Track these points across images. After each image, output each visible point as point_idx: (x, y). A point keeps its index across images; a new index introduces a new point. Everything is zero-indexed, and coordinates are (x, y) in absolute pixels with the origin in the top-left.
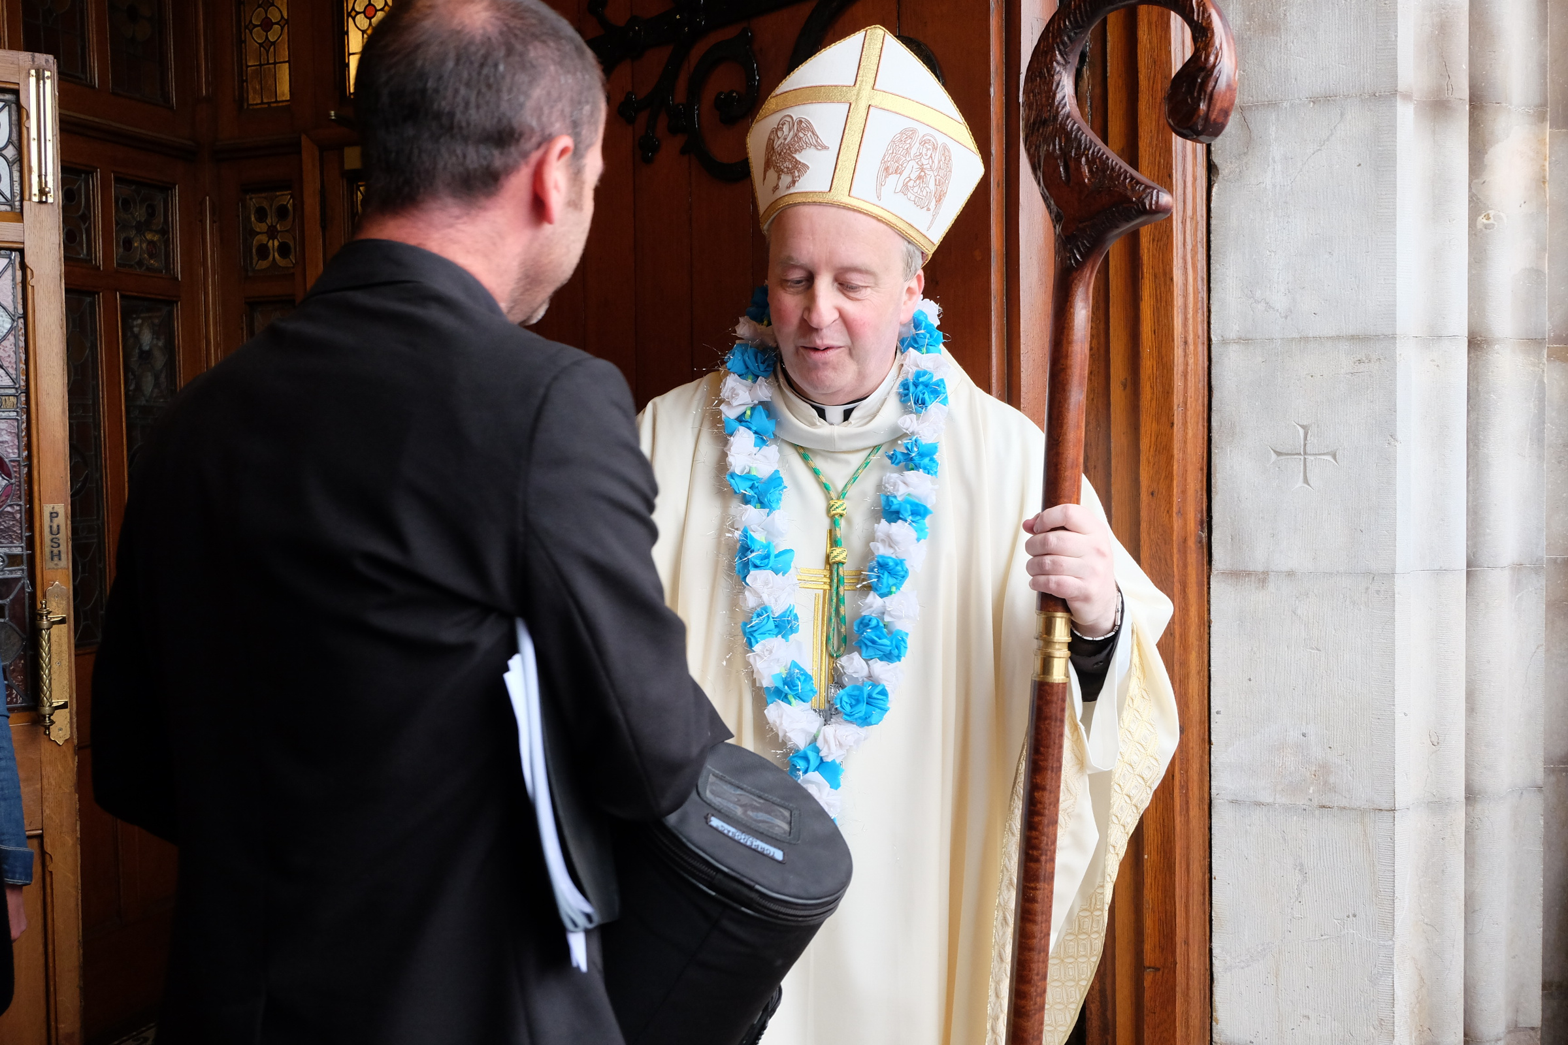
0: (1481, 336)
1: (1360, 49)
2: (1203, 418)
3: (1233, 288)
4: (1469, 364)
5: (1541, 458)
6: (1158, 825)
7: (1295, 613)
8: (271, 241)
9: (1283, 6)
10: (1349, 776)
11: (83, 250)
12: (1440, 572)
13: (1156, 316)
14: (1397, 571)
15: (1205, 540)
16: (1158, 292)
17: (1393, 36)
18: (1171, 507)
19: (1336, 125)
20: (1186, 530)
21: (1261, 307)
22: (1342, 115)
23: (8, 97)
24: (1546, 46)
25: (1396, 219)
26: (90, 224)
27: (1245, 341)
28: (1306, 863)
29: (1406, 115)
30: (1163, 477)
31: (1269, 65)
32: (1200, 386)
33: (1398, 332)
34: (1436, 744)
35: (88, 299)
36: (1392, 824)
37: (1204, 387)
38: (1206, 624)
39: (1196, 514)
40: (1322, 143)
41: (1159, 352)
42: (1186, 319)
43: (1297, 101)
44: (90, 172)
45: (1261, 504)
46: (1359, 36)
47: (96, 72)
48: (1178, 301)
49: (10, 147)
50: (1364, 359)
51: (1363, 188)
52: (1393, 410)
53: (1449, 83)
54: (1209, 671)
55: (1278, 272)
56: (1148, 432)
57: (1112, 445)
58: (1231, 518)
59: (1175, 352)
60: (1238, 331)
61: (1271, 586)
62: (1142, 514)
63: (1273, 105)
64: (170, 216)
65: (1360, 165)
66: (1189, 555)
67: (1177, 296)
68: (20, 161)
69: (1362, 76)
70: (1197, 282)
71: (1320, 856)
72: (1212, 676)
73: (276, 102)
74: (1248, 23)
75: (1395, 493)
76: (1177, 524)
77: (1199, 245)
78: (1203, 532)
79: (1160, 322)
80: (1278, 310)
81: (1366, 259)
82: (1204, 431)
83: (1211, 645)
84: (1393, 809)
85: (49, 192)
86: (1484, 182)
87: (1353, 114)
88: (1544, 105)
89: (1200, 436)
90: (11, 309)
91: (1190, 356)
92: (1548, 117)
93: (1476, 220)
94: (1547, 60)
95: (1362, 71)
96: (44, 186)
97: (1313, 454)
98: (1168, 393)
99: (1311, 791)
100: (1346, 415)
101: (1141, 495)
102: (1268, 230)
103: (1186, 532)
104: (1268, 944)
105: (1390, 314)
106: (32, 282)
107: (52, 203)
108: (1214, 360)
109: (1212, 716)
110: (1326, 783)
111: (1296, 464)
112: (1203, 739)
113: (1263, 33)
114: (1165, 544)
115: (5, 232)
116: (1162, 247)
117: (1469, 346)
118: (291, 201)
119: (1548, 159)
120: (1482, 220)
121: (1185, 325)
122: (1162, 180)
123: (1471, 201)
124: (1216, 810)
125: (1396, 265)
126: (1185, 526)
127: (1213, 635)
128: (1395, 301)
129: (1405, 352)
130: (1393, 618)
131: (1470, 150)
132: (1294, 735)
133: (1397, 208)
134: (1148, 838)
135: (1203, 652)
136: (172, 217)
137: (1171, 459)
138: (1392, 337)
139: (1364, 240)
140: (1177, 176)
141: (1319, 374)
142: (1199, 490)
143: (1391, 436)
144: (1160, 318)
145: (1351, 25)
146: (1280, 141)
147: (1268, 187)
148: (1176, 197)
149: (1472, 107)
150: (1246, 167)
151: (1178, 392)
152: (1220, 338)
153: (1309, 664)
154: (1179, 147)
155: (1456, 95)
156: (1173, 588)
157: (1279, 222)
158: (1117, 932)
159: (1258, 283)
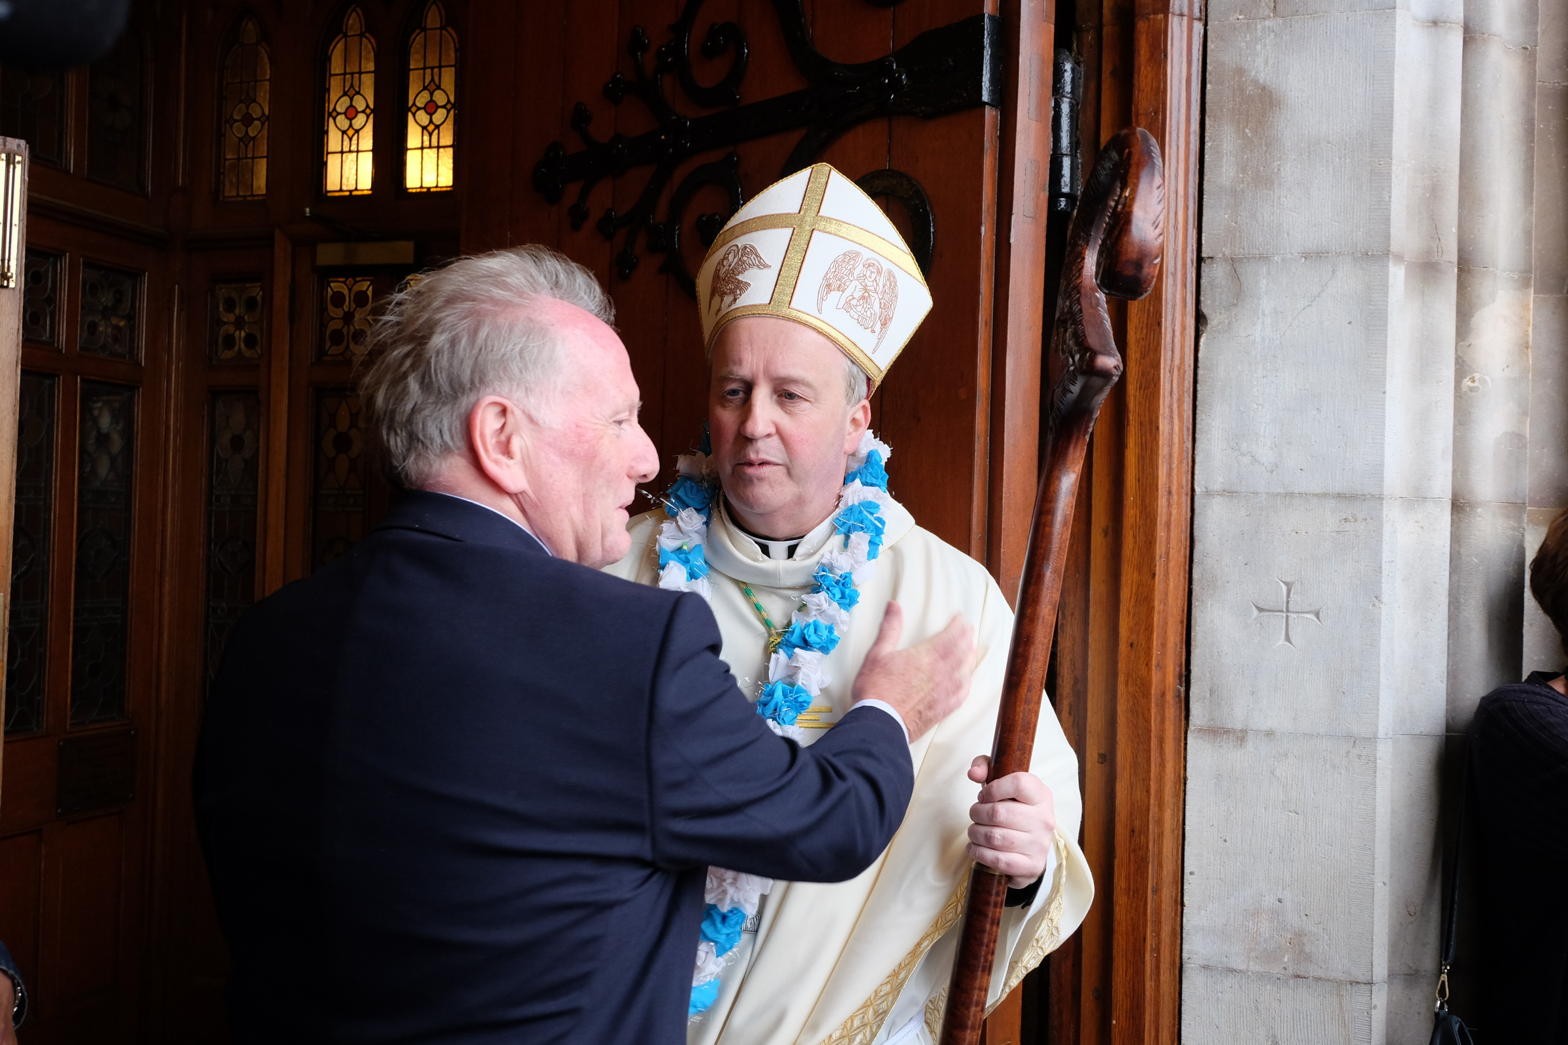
0: (1463, 499)
1: (1353, 208)
2: (1185, 570)
3: (1218, 440)
4: (1452, 526)
6: (1128, 990)
7: (1273, 774)
8: (238, 332)
9: (1277, 161)
10: (1326, 946)
11: (46, 333)
13: (1140, 465)
14: (1379, 735)
15: (1183, 695)
16: (1144, 440)
17: (1387, 197)
18: (1150, 660)
19: (1328, 282)
20: (1165, 684)
21: (1246, 460)
22: (1334, 272)
24: (1531, 213)
25: (1385, 378)
26: (55, 307)
27: (1229, 493)
28: (1279, 1034)
29: (1397, 275)
30: (1143, 628)
31: (1261, 218)
32: (1183, 537)
33: (1386, 492)
34: (1413, 914)
35: (48, 382)
36: (1369, 998)
37: (1186, 538)
38: (1182, 781)
39: (1175, 668)
40: (1313, 298)
41: (1143, 501)
42: (1170, 469)
43: (1289, 256)
44: (58, 256)
45: (1241, 660)
46: (1353, 195)
47: (72, 158)
48: (1163, 451)
50: (1350, 518)
51: (1352, 345)
52: (1378, 570)
53: (1439, 245)
54: (1184, 829)
55: (1264, 425)
56: (1130, 582)
57: (1091, 592)
58: (1208, 673)
59: (1159, 502)
60: (1223, 483)
61: (1250, 745)
62: (1119, 665)
63: (1264, 258)
64: (138, 303)
65: (1350, 323)
66: (1167, 710)
67: (1162, 445)
69: (1354, 234)
70: (1183, 432)
71: (1293, 1026)
72: (1186, 835)
73: (252, 195)
74: (1241, 176)
75: (1379, 656)
76: (1155, 677)
77: (1186, 395)
78: (1181, 686)
79: (1145, 472)
80: (1263, 464)
81: (1355, 417)
82: (1185, 585)
83: (1187, 803)
84: (1371, 982)
85: (12, 277)
86: (1470, 345)
87: (1345, 272)
88: (1528, 271)
89: (1181, 588)
91: (1173, 507)
92: (1533, 283)
93: (1461, 382)
94: (1532, 227)
95: (1355, 229)
96: (6, 271)
97: (1296, 612)
98: (1150, 543)
99: (1286, 960)
100: (1331, 574)
101: (1120, 646)
102: (1255, 383)
103: (1165, 687)
105: (1378, 473)
107: (13, 288)
108: (1197, 510)
109: (1185, 877)
110: (1301, 951)
111: (1278, 621)
112: (1176, 901)
113: (1256, 186)
114: (1143, 697)
116: (1148, 396)
117: (1452, 509)
118: (261, 293)
119: (1531, 325)
120: (1467, 383)
121: (1169, 475)
122: (1151, 328)
123: (1457, 363)
124: (1187, 975)
125: (1385, 425)
126: (1163, 679)
127: (1188, 792)
128: (1383, 461)
129: (1392, 513)
130: (1374, 784)
131: (1457, 313)
132: (1269, 901)
133: (1387, 368)
134: (1117, 1003)
135: (1178, 810)
136: (140, 303)
137: (1152, 611)
138: (1379, 498)
139: (1353, 399)
140: (1166, 323)
141: (1304, 531)
142: (1178, 643)
143: (1376, 597)
144: (1145, 467)
145: (1344, 183)
146: (1271, 295)
147: (1257, 340)
148: (1165, 345)
149: (1460, 270)
150: (1235, 318)
151: (1160, 542)
152: (1204, 490)
153: (1287, 827)
154: (1169, 296)
155: (1446, 257)
156: (1150, 744)
157: (1267, 376)
159: (1244, 436)
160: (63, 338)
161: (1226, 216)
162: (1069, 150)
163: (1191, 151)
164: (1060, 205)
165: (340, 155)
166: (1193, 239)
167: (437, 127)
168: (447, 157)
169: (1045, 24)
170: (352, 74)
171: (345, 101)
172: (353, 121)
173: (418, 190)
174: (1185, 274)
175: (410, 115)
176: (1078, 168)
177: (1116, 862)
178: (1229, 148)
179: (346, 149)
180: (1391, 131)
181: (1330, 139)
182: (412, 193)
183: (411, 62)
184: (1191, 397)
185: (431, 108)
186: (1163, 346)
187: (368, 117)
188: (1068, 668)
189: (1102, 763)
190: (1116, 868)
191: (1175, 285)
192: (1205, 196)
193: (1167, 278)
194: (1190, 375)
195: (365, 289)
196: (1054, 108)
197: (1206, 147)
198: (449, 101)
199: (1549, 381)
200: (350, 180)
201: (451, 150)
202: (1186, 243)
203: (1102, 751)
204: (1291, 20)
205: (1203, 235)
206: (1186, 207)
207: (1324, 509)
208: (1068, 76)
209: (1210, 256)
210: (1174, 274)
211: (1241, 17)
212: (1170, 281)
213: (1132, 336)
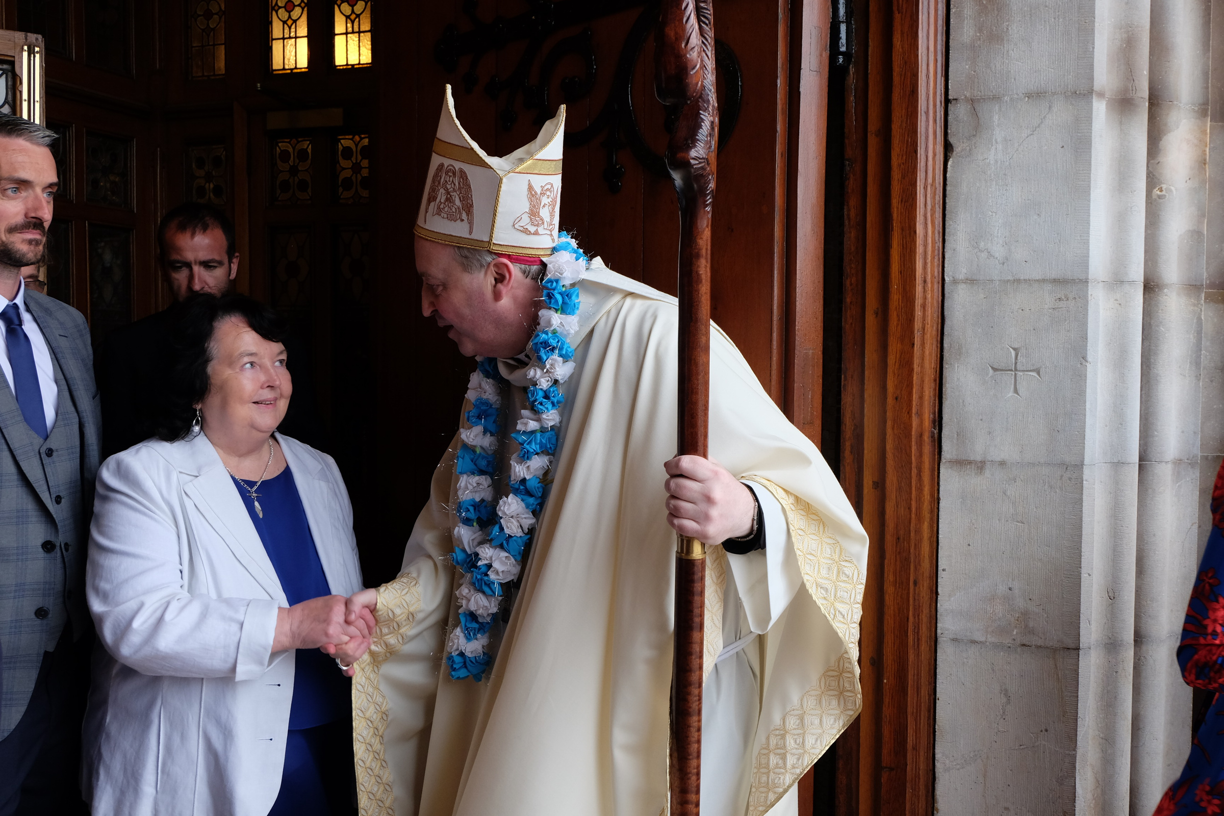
0: (1153, 282)
1: (1065, 57)
2: (937, 341)
3: (962, 240)
4: (1144, 302)
5: (1198, 377)
6: (895, 658)
7: (1005, 494)
8: (207, 184)
9: (1006, 22)
10: (1044, 622)
12: (1118, 465)
13: (902, 260)
14: (1086, 462)
15: (936, 436)
16: (904, 241)
17: (1091, 48)
18: (911, 409)
19: (1045, 116)
20: (922, 427)
21: (984, 255)
22: (1050, 107)
23: (5, 67)
24: (1208, 58)
25: (1090, 189)
26: (66, 167)
27: (971, 281)
28: (1009, 689)
29: (1100, 109)
30: (905, 386)
31: (994, 67)
32: (935, 314)
33: (1090, 277)
34: (1112, 598)
35: (63, 226)
36: (1077, 660)
37: (938, 316)
38: (936, 501)
39: (930, 415)
40: (1034, 129)
41: (904, 288)
42: (925, 263)
43: (1016, 96)
44: (67, 127)
45: (981, 409)
46: (1065, 47)
47: (74, 49)
48: (920, 249)
49: (7, 106)
50: (1063, 297)
51: (1064, 164)
52: (1084, 338)
53: (1134, 85)
54: (938, 537)
55: (997, 228)
56: (895, 349)
57: (866, 359)
58: (957, 419)
59: (917, 288)
60: (966, 274)
61: (987, 473)
62: (888, 414)
63: (996, 98)
64: (129, 162)
65: (1063, 147)
66: (924, 447)
67: (919, 245)
69: (1066, 78)
70: (935, 235)
71: (1020, 683)
72: (940, 542)
73: (214, 75)
74: (978, 34)
75: (1085, 402)
76: (915, 422)
77: (937, 206)
78: (935, 429)
79: (906, 266)
80: (997, 258)
81: (1066, 220)
82: (937, 352)
83: (940, 518)
84: (1078, 648)
86: (1159, 163)
87: (1059, 107)
88: (1206, 103)
89: (935, 355)
91: (928, 292)
92: (1209, 113)
93: (1152, 192)
94: (1209, 69)
95: (1066, 74)
97: (1022, 371)
98: (910, 320)
99: (1015, 633)
100: (1048, 341)
101: (888, 400)
102: (990, 195)
103: (922, 429)
104: (978, 751)
105: (1084, 262)
108: (947, 295)
109: (939, 573)
110: (1026, 626)
111: (1008, 378)
112: (931, 591)
113: (990, 42)
114: (906, 437)
116: (908, 207)
117: (1144, 290)
118: (224, 153)
119: (1208, 146)
120: (1156, 192)
121: (925, 268)
122: (909, 155)
123: (1148, 177)
124: (941, 646)
125: (1089, 226)
126: (921, 424)
127: (941, 509)
128: (1088, 253)
129: (1096, 294)
130: (1081, 499)
131: (1148, 137)
132: (1002, 589)
133: (1092, 181)
134: (887, 667)
135: (933, 523)
136: (131, 163)
137: (912, 372)
138: (1085, 281)
139: (1065, 206)
140: (921, 152)
141: (1028, 309)
142: (932, 396)
143: (1083, 358)
144: (906, 263)
145: (1058, 38)
146: (1002, 127)
147: (992, 162)
148: (920, 168)
149: (1151, 104)
150: (974, 146)
151: (918, 320)
152: (951, 278)
153: (1015, 533)
154: (923, 130)
155: (1139, 94)
156: (911, 473)
157: (999, 190)
158: (861, 740)
159: (982, 237)
160: (73, 192)
161: (967, 66)
162: (844, 18)
163: (939, 16)
164: (839, 61)
165: (282, 41)
166: (941, 85)
167: (358, 16)
168: (367, 41)
172: (291, 13)
173: (345, 67)
174: (935, 112)
175: (336, 7)
176: (853, 32)
177: (886, 561)
178: (969, 13)
179: (287, 36)
181: (1047, 4)
182: (340, 69)
184: (941, 208)
185: (352, 1)
186: (918, 168)
187: (303, 9)
188: (849, 418)
189: (875, 489)
190: (886, 566)
191: (927, 120)
192: (950, 52)
193: (921, 115)
194: (940, 190)
195: (305, 147)
197: (951, 13)
200: (291, 60)
201: (369, 34)
202: (936, 88)
203: (876, 481)
205: (950, 81)
206: (936, 60)
207: (1043, 291)
209: (955, 98)
210: (927, 113)
212: (924, 118)
213: (895, 162)
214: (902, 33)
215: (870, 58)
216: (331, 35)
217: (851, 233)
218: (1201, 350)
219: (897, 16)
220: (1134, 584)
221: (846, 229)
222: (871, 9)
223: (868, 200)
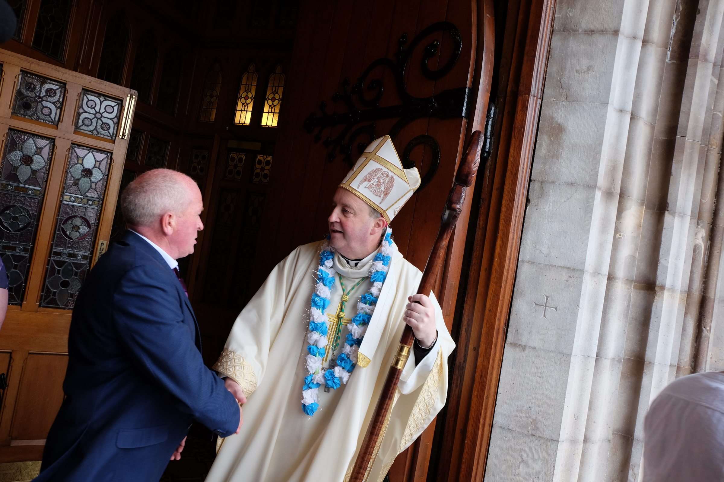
0: (612, 276)
1: (586, 170)
2: (512, 287)
3: (529, 243)
4: (607, 284)
5: (626, 322)
6: (473, 431)
7: (533, 363)
8: (198, 166)
9: (561, 150)
10: (544, 425)
12: (587, 357)
13: (501, 248)
14: (573, 353)
15: (505, 330)
17: (598, 167)
18: (496, 317)
19: (574, 194)
21: (538, 251)
22: (576, 190)
23: (119, 102)
24: (647, 181)
25: (590, 230)
27: (530, 262)
28: (523, 455)
29: (598, 195)
30: (494, 305)
31: (553, 169)
32: (513, 275)
33: (585, 269)
34: (576, 419)
36: (557, 446)
38: (501, 361)
39: (504, 321)
40: (568, 199)
41: (500, 261)
42: (511, 251)
43: (561, 183)
44: (142, 132)
45: (527, 321)
46: (586, 165)
47: (152, 101)
48: (510, 244)
49: (116, 118)
50: (572, 276)
51: (580, 217)
52: (579, 296)
53: (614, 187)
55: (546, 240)
56: (492, 289)
57: (478, 290)
58: (516, 324)
59: (506, 262)
60: (529, 258)
61: (527, 351)
62: (485, 317)
63: (553, 183)
65: (580, 209)
66: (499, 335)
67: (510, 242)
68: (118, 124)
69: (585, 179)
70: (517, 239)
71: (529, 453)
72: (500, 379)
73: (209, 121)
74: (548, 153)
75: (576, 326)
76: (497, 323)
77: (520, 226)
78: (505, 328)
79: (502, 250)
80: (544, 254)
81: (577, 242)
82: (511, 292)
83: (502, 369)
84: (558, 440)
85: (126, 135)
86: (621, 223)
87: (580, 191)
88: (644, 200)
89: (509, 293)
90: (104, 172)
91: (510, 264)
92: (645, 204)
93: (616, 235)
94: (647, 186)
95: (585, 177)
96: (124, 133)
97: (549, 307)
98: (501, 276)
99: (529, 429)
100: (563, 295)
101: (486, 310)
102: (544, 225)
103: (500, 326)
105: (583, 263)
106: (113, 164)
107: (126, 139)
108: (518, 267)
109: (498, 394)
110: (535, 426)
111: (542, 309)
112: (493, 402)
113: (553, 158)
114: (492, 329)
115: (107, 146)
116: (507, 224)
117: (608, 278)
118: (208, 154)
119: (643, 219)
120: (618, 236)
121: (511, 253)
122: (511, 201)
123: (615, 228)
124: (494, 429)
125: (588, 246)
126: (499, 324)
127: (503, 365)
128: (586, 258)
129: (587, 278)
130: (569, 371)
131: (617, 211)
132: (526, 407)
133: (591, 226)
134: (468, 436)
135: (499, 371)
136: (167, 152)
137: (498, 299)
138: (583, 271)
139: (578, 235)
140: (516, 200)
141: (555, 279)
142: (506, 312)
143: (577, 305)
145: (584, 161)
146: (553, 196)
147: (547, 210)
149: (620, 196)
150: (540, 202)
151: (504, 276)
152: (522, 260)
153: (536, 382)
154: (518, 191)
155: (616, 191)
156: (492, 346)
157: (549, 223)
158: (450, 468)
159: (538, 243)
160: (140, 160)
161: (541, 167)
162: (490, 137)
163: (532, 143)
164: (485, 155)
165: (241, 111)
166: (529, 173)
167: (275, 106)
168: (276, 117)
169: (487, 93)
170: (249, 85)
171: (245, 94)
172: (247, 101)
173: (265, 126)
174: (524, 184)
175: (266, 101)
176: (492, 143)
177: (475, 386)
178: (545, 143)
179: (243, 110)
180: (602, 145)
181: (581, 145)
182: (263, 127)
183: (269, 84)
185: (273, 100)
186: (514, 208)
187: (252, 100)
188: (467, 316)
189: (474, 350)
190: (474, 388)
191: (520, 187)
192: (534, 159)
195: (242, 157)
196: (486, 122)
197: (537, 142)
198: (280, 98)
199: (646, 240)
200: (243, 120)
201: (278, 114)
202: (526, 174)
203: (475, 346)
204: (572, 103)
205: (532, 172)
206: (528, 162)
207: (563, 272)
208: (492, 112)
209: (534, 179)
210: (521, 184)
211: (554, 100)
212: (519, 186)
213: (504, 203)
214: (514, 147)
215: (498, 156)
216: (262, 112)
217: (479, 232)
218: (629, 310)
219: (513, 140)
220: (587, 414)
221: (477, 229)
222: (501, 135)
223: (489, 218)
